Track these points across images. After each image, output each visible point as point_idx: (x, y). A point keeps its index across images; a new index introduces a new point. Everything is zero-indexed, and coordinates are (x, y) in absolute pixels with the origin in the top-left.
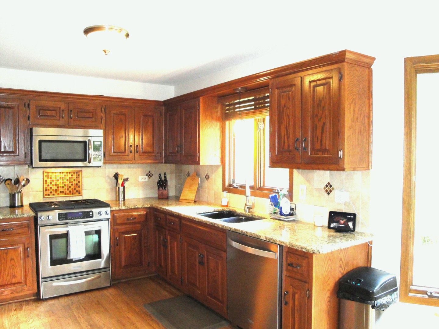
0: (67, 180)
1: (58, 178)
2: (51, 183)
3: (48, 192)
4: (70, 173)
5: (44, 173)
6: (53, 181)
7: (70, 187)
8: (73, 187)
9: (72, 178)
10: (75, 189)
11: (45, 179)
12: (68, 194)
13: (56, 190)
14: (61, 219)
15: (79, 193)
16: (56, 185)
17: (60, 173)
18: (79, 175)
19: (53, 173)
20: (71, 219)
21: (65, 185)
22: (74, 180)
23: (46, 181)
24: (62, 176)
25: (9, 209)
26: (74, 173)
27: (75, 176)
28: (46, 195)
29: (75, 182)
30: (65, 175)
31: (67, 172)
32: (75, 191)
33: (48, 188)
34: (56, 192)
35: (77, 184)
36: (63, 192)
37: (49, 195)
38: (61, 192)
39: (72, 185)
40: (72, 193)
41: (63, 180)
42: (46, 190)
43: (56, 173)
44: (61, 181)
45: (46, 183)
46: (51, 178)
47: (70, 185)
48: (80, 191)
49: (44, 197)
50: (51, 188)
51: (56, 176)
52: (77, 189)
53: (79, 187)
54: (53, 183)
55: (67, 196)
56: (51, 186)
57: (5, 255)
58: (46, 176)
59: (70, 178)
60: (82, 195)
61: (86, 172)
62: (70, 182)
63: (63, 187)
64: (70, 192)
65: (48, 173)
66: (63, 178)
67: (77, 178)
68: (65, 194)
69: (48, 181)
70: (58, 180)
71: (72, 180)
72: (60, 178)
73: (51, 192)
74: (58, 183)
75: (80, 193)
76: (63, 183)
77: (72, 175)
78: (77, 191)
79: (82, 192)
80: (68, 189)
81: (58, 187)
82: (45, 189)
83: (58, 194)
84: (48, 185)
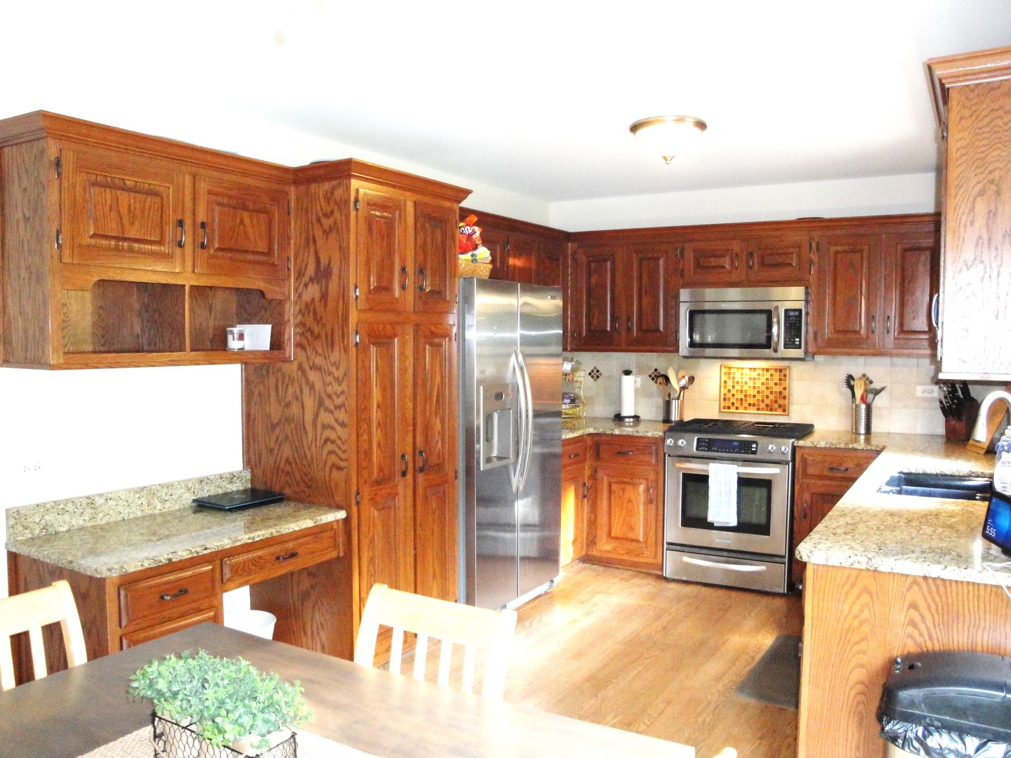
0: (763, 384)
1: (746, 379)
2: (733, 387)
3: (727, 404)
4: (767, 370)
5: (723, 369)
6: (738, 382)
7: (767, 397)
8: (772, 397)
9: (772, 380)
10: (776, 402)
11: (724, 378)
12: (763, 409)
13: (741, 399)
14: (700, 449)
15: (784, 411)
16: (742, 391)
17: (751, 369)
18: (785, 375)
19: (738, 368)
20: (717, 451)
21: (758, 392)
22: (776, 384)
23: (725, 382)
24: (754, 375)
25: (662, 424)
26: (776, 370)
27: (777, 376)
28: (724, 408)
29: (777, 389)
30: (759, 375)
31: (763, 369)
32: (776, 406)
33: (729, 396)
34: (741, 404)
35: (780, 393)
36: (754, 405)
37: (729, 408)
38: (750, 405)
39: (771, 393)
40: (769, 408)
41: (754, 383)
42: (725, 399)
43: (742, 368)
44: (751, 384)
45: (725, 387)
46: (734, 378)
47: (767, 392)
48: (785, 406)
49: (720, 411)
50: (733, 395)
51: (742, 374)
52: (781, 402)
53: (785, 398)
54: (738, 387)
55: (760, 414)
56: (733, 392)
57: (621, 492)
58: (725, 374)
59: (767, 379)
60: (788, 415)
61: (797, 370)
62: (767, 388)
63: (754, 396)
64: (767, 405)
65: (730, 368)
66: (754, 379)
67: (780, 380)
68: (758, 409)
69: (730, 383)
70: (746, 383)
71: (771, 384)
72: (750, 379)
73: (733, 404)
74: (745, 388)
75: (784, 409)
76: (754, 387)
77: (772, 375)
78: (780, 406)
79: (789, 409)
80: (763, 401)
81: (746, 396)
82: (722, 397)
83: (746, 408)
84: (729, 391)
